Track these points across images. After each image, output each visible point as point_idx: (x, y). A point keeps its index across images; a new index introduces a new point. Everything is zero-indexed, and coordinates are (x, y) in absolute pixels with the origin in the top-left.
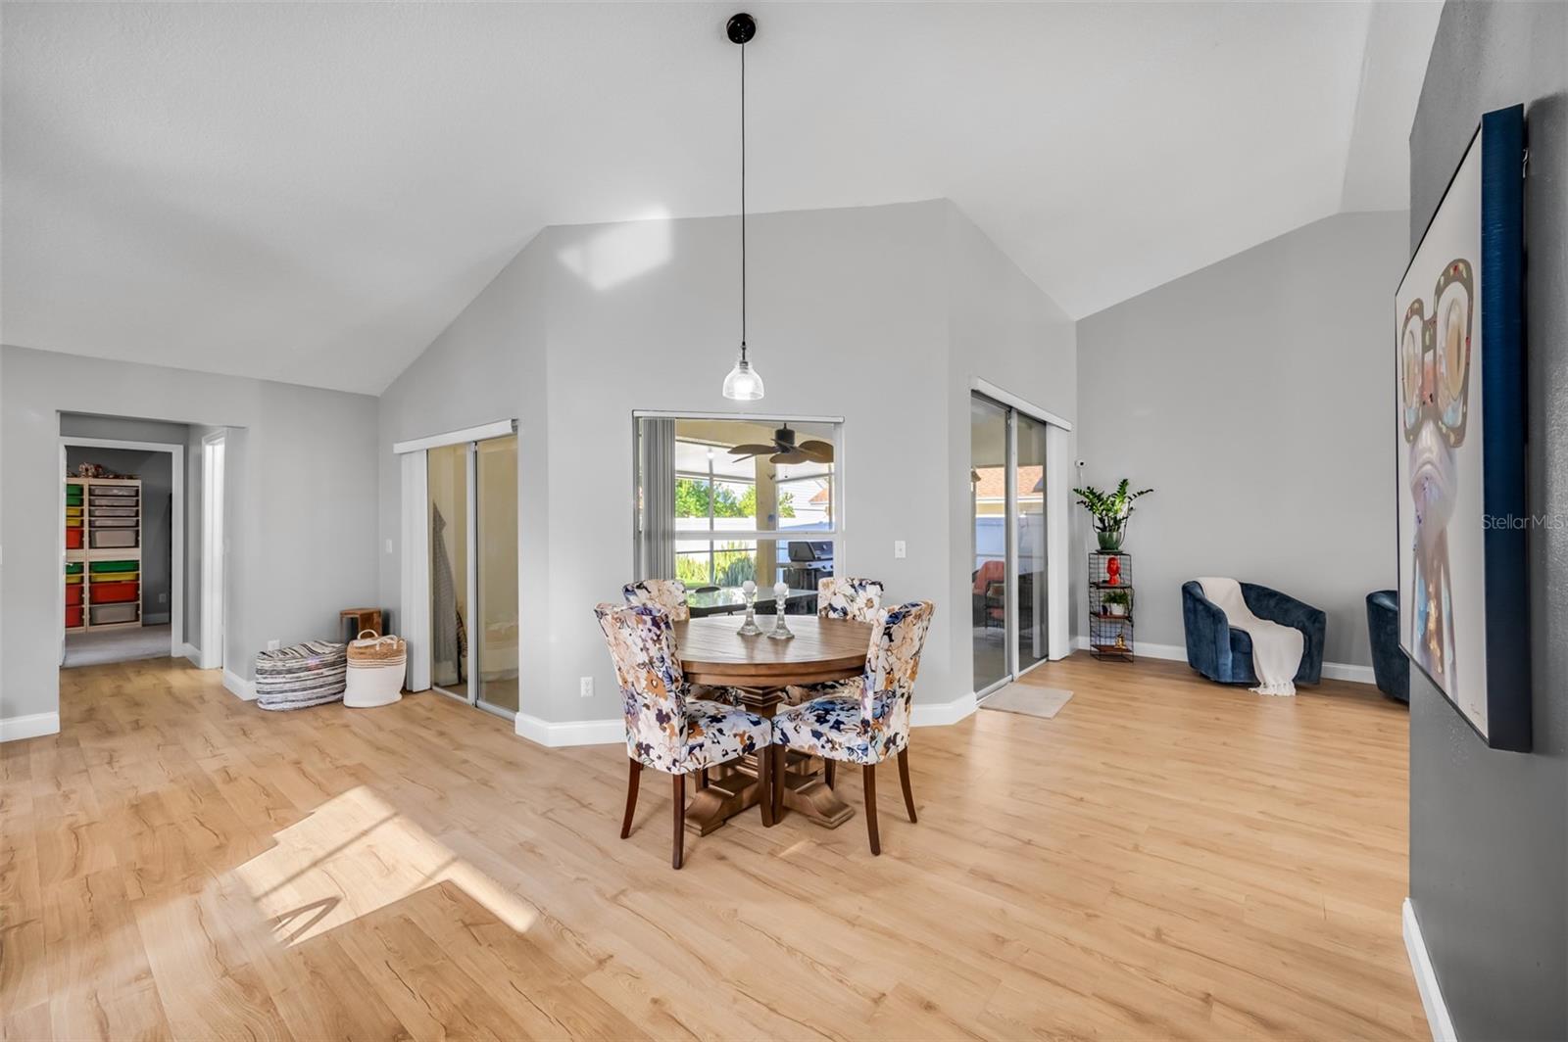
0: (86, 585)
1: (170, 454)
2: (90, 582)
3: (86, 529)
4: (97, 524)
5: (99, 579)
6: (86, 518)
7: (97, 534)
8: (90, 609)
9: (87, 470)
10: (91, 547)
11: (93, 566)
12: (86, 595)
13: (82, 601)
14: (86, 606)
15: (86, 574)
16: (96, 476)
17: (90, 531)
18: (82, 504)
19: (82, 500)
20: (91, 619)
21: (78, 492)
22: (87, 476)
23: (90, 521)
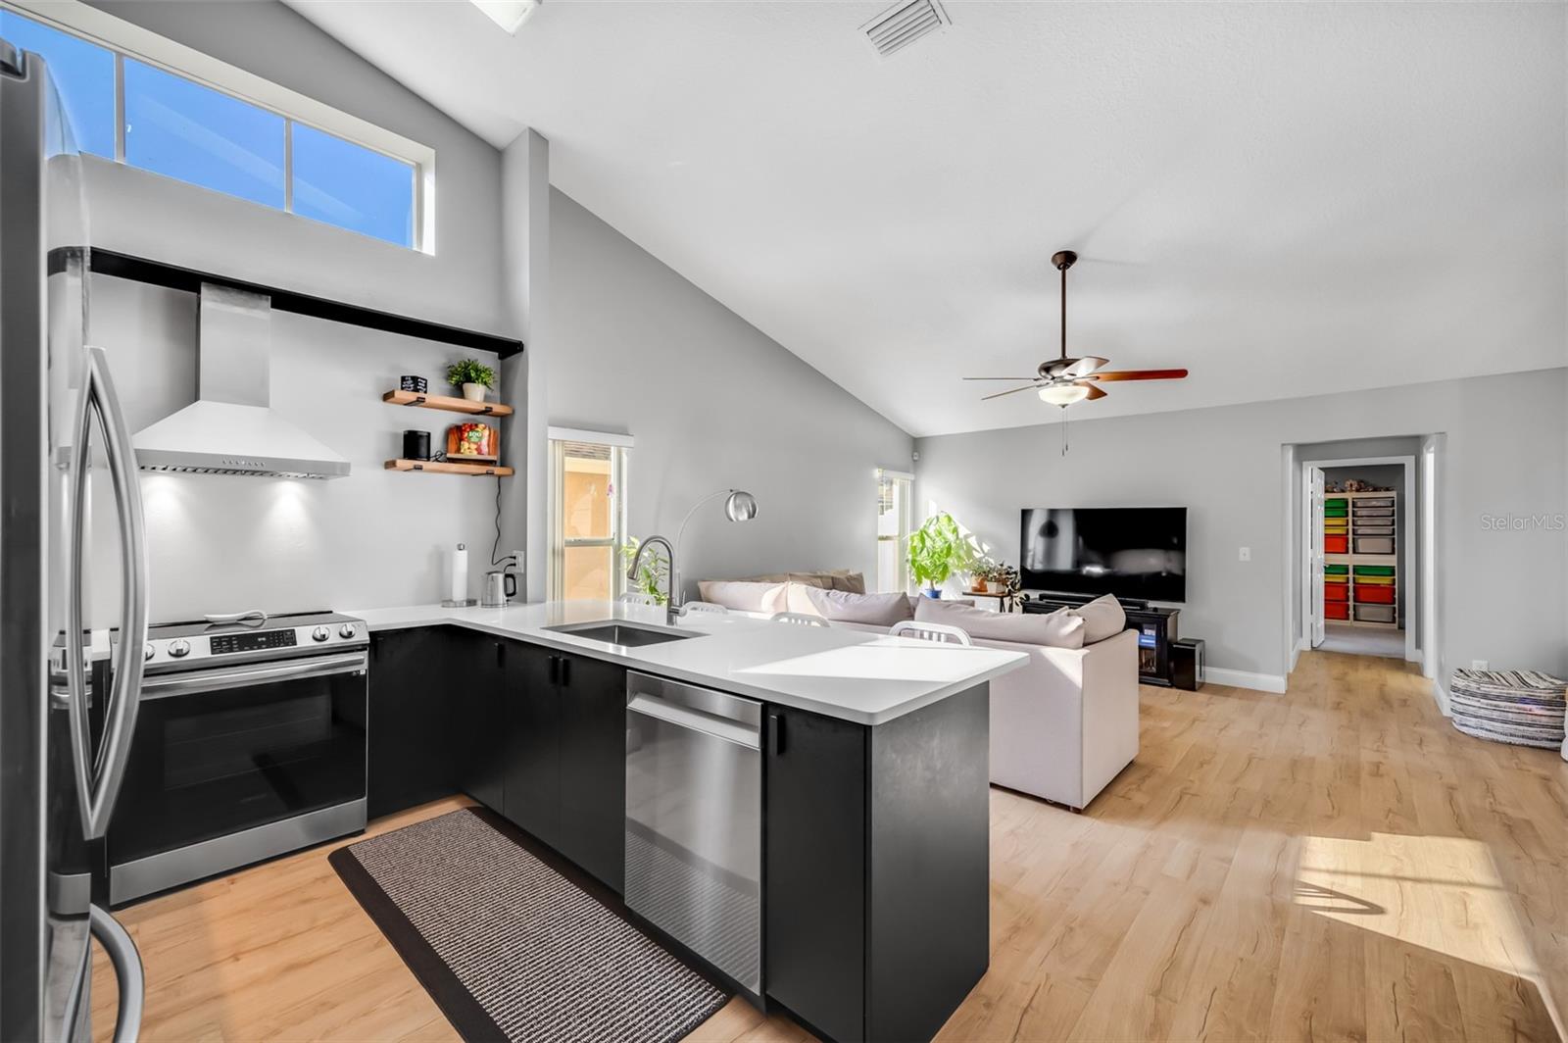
0: (1351, 585)
1: (1403, 465)
2: (1354, 582)
3: (1350, 536)
4: (1359, 532)
5: (1361, 581)
6: (1350, 527)
7: (1360, 541)
8: (1354, 606)
9: (1351, 485)
10: (1354, 552)
11: (1356, 570)
12: (1351, 594)
13: (1348, 599)
14: (1351, 603)
15: (1351, 576)
16: (1358, 490)
17: (1354, 539)
18: (1347, 516)
19: (1347, 512)
20: (1355, 615)
21: (1343, 505)
22: (1351, 491)
23: (1353, 530)
